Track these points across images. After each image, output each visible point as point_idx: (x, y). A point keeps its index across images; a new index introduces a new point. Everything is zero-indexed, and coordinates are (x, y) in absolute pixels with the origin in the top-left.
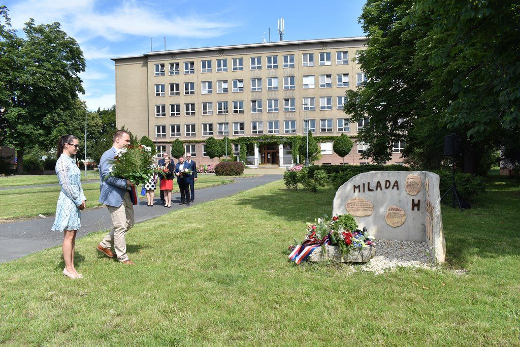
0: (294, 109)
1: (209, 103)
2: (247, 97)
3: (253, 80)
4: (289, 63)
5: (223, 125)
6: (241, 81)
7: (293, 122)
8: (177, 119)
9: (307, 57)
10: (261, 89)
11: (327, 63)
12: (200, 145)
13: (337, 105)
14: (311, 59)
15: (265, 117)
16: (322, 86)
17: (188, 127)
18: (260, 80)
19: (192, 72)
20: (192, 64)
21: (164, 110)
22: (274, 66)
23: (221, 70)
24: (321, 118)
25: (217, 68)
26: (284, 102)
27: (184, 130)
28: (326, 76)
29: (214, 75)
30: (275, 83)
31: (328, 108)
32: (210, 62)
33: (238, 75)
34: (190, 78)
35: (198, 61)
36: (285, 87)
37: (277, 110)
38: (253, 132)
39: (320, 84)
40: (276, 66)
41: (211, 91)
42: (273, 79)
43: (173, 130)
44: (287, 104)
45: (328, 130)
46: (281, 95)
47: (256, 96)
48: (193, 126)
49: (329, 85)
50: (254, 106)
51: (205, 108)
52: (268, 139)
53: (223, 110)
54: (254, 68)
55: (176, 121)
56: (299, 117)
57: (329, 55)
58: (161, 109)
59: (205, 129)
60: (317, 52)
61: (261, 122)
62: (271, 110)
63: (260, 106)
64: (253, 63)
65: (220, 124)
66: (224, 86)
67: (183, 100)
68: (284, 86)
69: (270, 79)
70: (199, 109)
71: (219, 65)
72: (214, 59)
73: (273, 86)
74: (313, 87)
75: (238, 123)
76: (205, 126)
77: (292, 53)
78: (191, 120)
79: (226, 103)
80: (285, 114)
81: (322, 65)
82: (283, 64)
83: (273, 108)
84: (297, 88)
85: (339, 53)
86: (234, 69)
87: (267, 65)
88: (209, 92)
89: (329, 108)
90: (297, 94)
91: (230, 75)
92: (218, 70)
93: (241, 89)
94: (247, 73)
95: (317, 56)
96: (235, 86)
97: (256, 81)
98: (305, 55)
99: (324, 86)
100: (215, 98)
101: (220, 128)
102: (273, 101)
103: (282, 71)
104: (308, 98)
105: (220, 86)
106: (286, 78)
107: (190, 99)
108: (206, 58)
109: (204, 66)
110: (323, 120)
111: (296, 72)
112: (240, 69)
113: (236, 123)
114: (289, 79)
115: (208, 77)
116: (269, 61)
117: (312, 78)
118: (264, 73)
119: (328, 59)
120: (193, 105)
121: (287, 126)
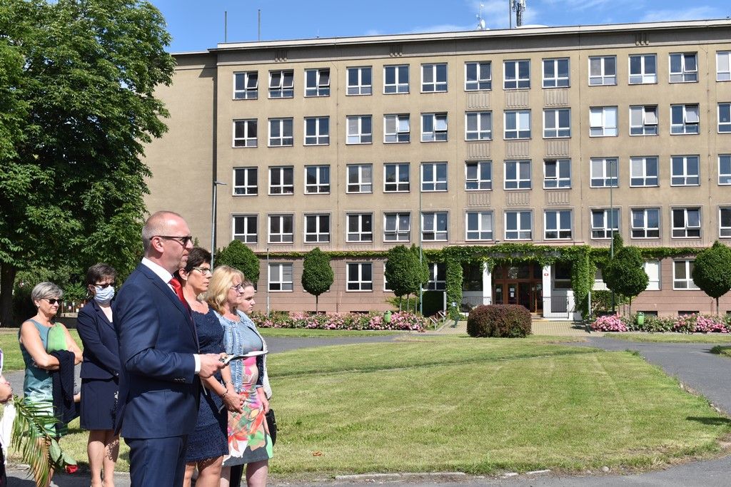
0: (568, 183)
1: (364, 166)
2: (456, 153)
3: (471, 115)
4: (556, 77)
5: (398, 219)
6: (442, 116)
7: (566, 215)
8: (285, 200)
9: (600, 64)
10: (489, 135)
11: (649, 79)
12: (339, 262)
13: (672, 176)
14: (610, 68)
15: (499, 200)
16: (634, 131)
17: (311, 219)
18: (487, 114)
19: (325, 92)
20: (325, 73)
21: (253, 180)
22: (522, 84)
23: (393, 89)
24: (634, 206)
25: (385, 85)
26: (544, 166)
27: (301, 226)
28: (643, 110)
29: (378, 102)
30: (521, 123)
31: (649, 181)
32: (367, 72)
33: (436, 102)
34: (319, 107)
35: (339, 68)
36: (547, 133)
37: (528, 184)
38: (470, 235)
39: (631, 126)
40: (527, 84)
41: (370, 139)
42: (518, 115)
43: (275, 228)
44: (551, 172)
45: (651, 233)
46: (537, 151)
47: (478, 152)
48: (325, 219)
49: (651, 128)
50: (472, 173)
51: (354, 178)
52: (515, 252)
53: (397, 182)
54: (474, 86)
55: (283, 205)
56: (582, 201)
57: (651, 60)
58: (247, 178)
59: (353, 227)
60: (623, 53)
61: (488, 213)
62: (514, 185)
63: (486, 174)
64: (471, 75)
65: (391, 216)
66: (400, 126)
67: (300, 156)
68: (544, 129)
69: (511, 113)
70: (340, 178)
71: (390, 79)
72: (378, 64)
73: (518, 129)
74: (613, 133)
75: (431, 214)
76: (353, 217)
77: (565, 54)
78: (318, 204)
79: (405, 167)
80: (547, 196)
81: (636, 83)
82: (544, 79)
83: (518, 180)
84: (575, 134)
85: (675, 57)
86: (426, 88)
87: (505, 80)
88: (364, 139)
89: (654, 182)
90: (575, 149)
91: (416, 101)
92: (388, 89)
93: (442, 135)
94: (457, 98)
95: (624, 63)
96: (428, 126)
97: (479, 117)
98: (595, 59)
99: (639, 131)
100: (379, 154)
101: (391, 225)
102: (518, 165)
103: (539, 95)
104: (600, 159)
105: (391, 127)
106: (549, 111)
107: (317, 156)
108: (359, 62)
109: (353, 80)
110: (638, 211)
111: (572, 98)
112: (439, 87)
113: (428, 215)
114: (557, 113)
115: (361, 105)
116: (510, 73)
117: (612, 113)
118: (497, 99)
119: (651, 68)
120: (325, 169)
121: (551, 223)
